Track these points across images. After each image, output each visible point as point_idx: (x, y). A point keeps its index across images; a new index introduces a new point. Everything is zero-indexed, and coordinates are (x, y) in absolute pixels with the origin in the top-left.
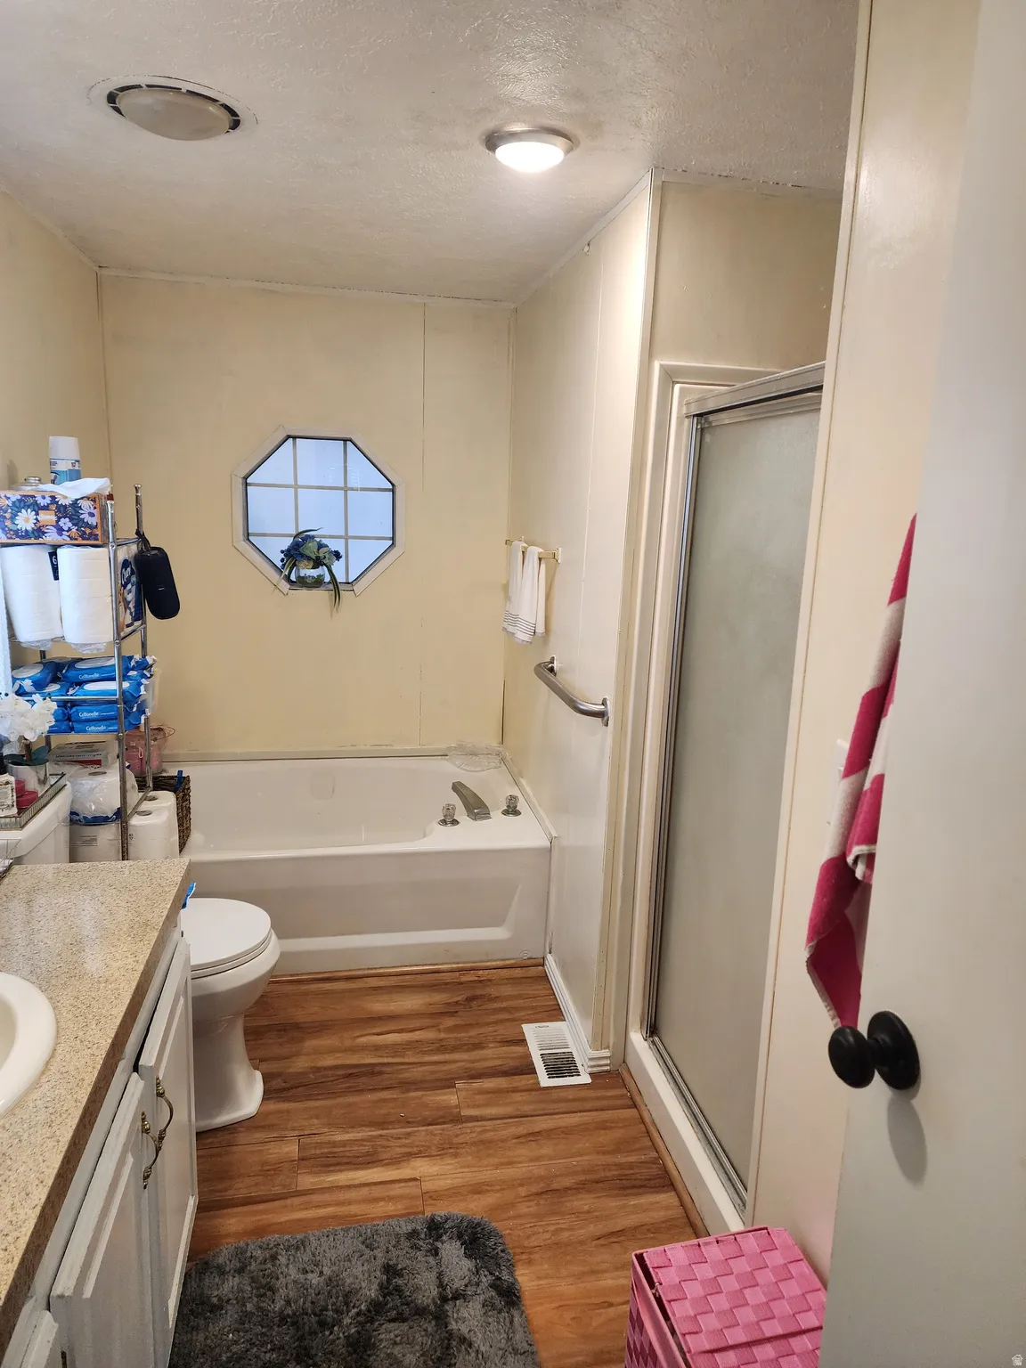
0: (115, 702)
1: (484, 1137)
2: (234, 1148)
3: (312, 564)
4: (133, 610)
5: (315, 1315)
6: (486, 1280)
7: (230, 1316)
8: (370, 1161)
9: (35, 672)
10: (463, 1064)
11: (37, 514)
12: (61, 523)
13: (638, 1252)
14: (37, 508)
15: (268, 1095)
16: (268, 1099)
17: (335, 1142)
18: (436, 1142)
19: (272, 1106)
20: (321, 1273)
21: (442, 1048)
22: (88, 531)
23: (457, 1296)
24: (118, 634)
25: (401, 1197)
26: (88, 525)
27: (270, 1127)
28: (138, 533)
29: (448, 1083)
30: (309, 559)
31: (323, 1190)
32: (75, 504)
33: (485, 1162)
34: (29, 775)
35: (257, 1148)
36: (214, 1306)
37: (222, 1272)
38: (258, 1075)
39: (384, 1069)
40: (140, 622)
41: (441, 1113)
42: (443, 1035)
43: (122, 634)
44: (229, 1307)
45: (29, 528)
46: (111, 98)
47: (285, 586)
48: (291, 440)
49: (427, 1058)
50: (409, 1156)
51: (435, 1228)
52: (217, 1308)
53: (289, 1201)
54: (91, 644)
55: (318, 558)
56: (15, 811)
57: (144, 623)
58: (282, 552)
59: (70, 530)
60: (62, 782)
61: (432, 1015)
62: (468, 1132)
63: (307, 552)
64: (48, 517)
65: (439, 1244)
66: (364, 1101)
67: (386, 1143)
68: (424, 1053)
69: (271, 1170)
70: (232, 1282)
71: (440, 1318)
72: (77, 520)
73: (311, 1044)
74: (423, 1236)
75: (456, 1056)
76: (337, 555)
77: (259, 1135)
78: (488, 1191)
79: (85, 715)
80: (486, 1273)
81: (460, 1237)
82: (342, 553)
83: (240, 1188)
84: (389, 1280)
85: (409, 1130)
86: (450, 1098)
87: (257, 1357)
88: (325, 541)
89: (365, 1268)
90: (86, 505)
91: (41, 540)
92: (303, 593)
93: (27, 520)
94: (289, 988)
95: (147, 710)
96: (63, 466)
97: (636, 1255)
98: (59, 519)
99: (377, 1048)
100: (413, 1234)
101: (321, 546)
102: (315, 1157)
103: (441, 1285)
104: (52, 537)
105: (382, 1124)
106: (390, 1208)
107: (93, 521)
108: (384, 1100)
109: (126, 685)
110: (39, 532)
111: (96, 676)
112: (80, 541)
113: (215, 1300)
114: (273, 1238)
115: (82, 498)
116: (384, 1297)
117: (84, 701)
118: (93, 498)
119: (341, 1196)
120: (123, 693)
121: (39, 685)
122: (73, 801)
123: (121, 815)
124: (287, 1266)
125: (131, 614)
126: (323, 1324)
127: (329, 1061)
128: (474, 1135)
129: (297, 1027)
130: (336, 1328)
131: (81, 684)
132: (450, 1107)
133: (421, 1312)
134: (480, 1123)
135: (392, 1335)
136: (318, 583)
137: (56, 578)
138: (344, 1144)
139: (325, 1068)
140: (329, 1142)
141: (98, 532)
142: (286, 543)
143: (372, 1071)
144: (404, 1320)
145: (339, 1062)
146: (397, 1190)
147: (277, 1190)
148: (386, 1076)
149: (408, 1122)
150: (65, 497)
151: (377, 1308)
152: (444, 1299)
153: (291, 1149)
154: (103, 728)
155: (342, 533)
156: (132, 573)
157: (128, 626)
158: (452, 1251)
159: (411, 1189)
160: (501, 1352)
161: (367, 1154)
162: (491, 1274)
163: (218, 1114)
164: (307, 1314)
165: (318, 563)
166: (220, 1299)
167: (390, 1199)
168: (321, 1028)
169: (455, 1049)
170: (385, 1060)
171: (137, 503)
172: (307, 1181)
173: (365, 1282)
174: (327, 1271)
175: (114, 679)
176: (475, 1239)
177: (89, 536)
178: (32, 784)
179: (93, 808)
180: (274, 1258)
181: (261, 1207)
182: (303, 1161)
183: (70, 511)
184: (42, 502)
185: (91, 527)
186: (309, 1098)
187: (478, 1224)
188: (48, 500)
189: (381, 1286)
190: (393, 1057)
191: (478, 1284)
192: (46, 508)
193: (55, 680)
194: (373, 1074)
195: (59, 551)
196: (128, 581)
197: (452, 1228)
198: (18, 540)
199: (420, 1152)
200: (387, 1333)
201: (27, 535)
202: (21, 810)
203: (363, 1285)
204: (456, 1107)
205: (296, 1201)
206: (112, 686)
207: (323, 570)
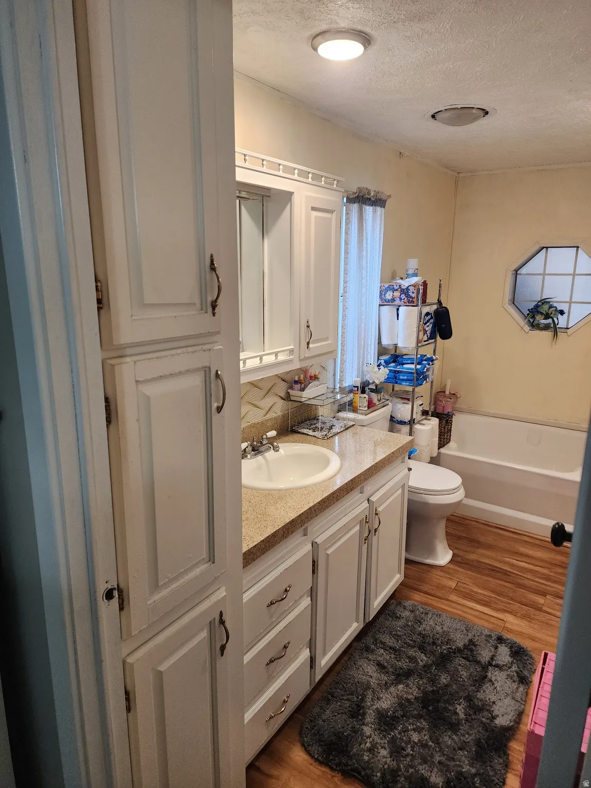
0: (413, 373)
1: (549, 621)
2: (429, 574)
3: (543, 317)
4: (429, 334)
5: (433, 639)
6: (514, 668)
7: (401, 623)
8: (486, 604)
9: (386, 357)
10: (557, 590)
11: (393, 293)
12: (401, 297)
13: (547, 652)
14: (394, 290)
15: (451, 561)
16: (452, 563)
17: (473, 590)
18: (522, 612)
19: (451, 566)
20: (442, 628)
21: (548, 578)
22: (411, 299)
23: (497, 666)
24: (417, 345)
25: (493, 623)
26: (411, 297)
27: (449, 573)
28: (438, 300)
29: (544, 594)
30: (542, 314)
31: (459, 604)
32: (407, 288)
33: (543, 631)
34: (375, 397)
35: (439, 578)
36: (397, 617)
37: (405, 608)
38: (451, 553)
39: (511, 574)
40: (433, 340)
41: (532, 603)
42: (552, 574)
43: (419, 345)
44: (402, 620)
45: (390, 299)
46: (433, 116)
47: (527, 328)
48: (545, 249)
49: (537, 580)
50: (505, 611)
51: (500, 640)
52: (398, 618)
53: (443, 601)
54: (406, 348)
55: (547, 314)
56: (366, 408)
57: (435, 341)
58: (529, 310)
59: (404, 299)
60: (387, 402)
61: (551, 564)
62: (542, 616)
63: (542, 311)
64: (397, 294)
65: (499, 645)
66: (494, 582)
67: (497, 601)
68: (537, 577)
69: (441, 587)
70: (407, 613)
71: (485, 668)
72: (408, 296)
73: (481, 551)
74: (493, 639)
75: (554, 585)
76: (562, 312)
77: (442, 574)
78: (538, 642)
79: (401, 377)
80: (516, 666)
81: (511, 648)
82: (566, 311)
83: (426, 587)
84: (469, 645)
85: (511, 602)
86: (541, 600)
87: (405, 639)
88: (555, 305)
89: (461, 636)
90: (411, 288)
91: (393, 304)
92: (537, 333)
93: (389, 295)
94: (482, 526)
95: (428, 379)
96: (411, 272)
97: (545, 653)
98: (401, 294)
99: (513, 565)
100: (490, 636)
101: (551, 307)
102: (462, 591)
103: (492, 659)
104: (397, 302)
105: (500, 594)
106: (486, 624)
107: (413, 295)
108: (505, 586)
109: (419, 367)
110: (393, 300)
111: (409, 362)
112: (408, 304)
113: (398, 615)
114: (429, 608)
115: (410, 286)
116: (464, 649)
117: (402, 371)
118: (414, 286)
119: (466, 610)
120: (417, 370)
121: (387, 363)
122: (392, 412)
123: (412, 422)
124: (430, 619)
125: (427, 336)
126: (434, 643)
127: (486, 561)
128: (544, 619)
129: (478, 542)
130: (439, 647)
131: (403, 364)
132: (539, 603)
133: (478, 662)
134: (550, 616)
135: (461, 662)
136: (546, 328)
137: (398, 319)
138: (477, 593)
139: (484, 563)
140: (470, 590)
141: (415, 300)
142: (532, 305)
143: (506, 573)
144: (469, 661)
145: (490, 563)
146: (493, 620)
147: (439, 594)
148: (511, 578)
149: (512, 599)
150: (404, 286)
151: (459, 650)
152: (490, 664)
153: (453, 584)
154: (408, 384)
155: (568, 300)
156: (432, 318)
157: (425, 341)
158: (503, 651)
159: (500, 623)
160: (506, 694)
161: (486, 602)
162: (518, 668)
163: (427, 558)
164: (429, 637)
165: (547, 316)
166: (400, 615)
167: (487, 621)
168: (489, 547)
169: (555, 582)
170: (515, 572)
171: (440, 287)
172: (453, 597)
173: (460, 641)
174: (445, 629)
175: (414, 364)
176: (518, 652)
177: (411, 302)
178: (375, 401)
179: (399, 416)
180: (427, 614)
181: (431, 597)
182: (455, 590)
183: (405, 291)
184: (396, 288)
185: (413, 298)
186: (469, 570)
187: (523, 648)
188: (398, 287)
189: (464, 645)
190: (520, 572)
191: (510, 668)
192: (397, 290)
193: (394, 362)
194: (505, 574)
195: (400, 308)
196: (428, 321)
197: (509, 643)
198: (386, 303)
199: (512, 612)
200: (459, 661)
201: (389, 301)
202: (369, 407)
203: (458, 641)
204: (542, 604)
205: (446, 602)
206: (413, 366)
207: (550, 321)
